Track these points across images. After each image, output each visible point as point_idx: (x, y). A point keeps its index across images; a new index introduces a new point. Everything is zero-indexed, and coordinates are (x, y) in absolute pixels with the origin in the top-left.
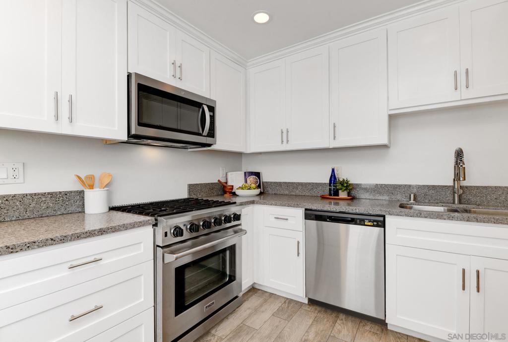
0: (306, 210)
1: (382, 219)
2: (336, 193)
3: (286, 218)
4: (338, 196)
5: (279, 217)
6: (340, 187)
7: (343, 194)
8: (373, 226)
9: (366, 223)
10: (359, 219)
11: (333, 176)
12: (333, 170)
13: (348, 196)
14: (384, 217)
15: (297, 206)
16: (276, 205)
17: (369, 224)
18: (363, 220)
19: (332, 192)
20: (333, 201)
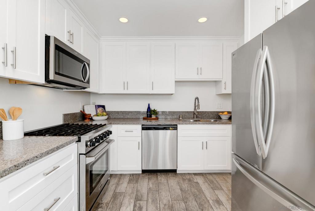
0: (142, 125)
1: (176, 126)
2: (151, 116)
3: (131, 130)
4: (151, 117)
5: (127, 130)
6: (153, 113)
7: (153, 117)
8: (173, 130)
9: (170, 129)
10: (167, 127)
11: (149, 108)
12: (149, 105)
13: (156, 117)
14: (177, 125)
15: (138, 124)
16: (126, 124)
17: (172, 129)
18: (169, 128)
19: (149, 116)
20: (149, 120)
